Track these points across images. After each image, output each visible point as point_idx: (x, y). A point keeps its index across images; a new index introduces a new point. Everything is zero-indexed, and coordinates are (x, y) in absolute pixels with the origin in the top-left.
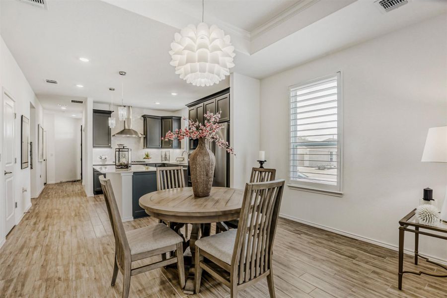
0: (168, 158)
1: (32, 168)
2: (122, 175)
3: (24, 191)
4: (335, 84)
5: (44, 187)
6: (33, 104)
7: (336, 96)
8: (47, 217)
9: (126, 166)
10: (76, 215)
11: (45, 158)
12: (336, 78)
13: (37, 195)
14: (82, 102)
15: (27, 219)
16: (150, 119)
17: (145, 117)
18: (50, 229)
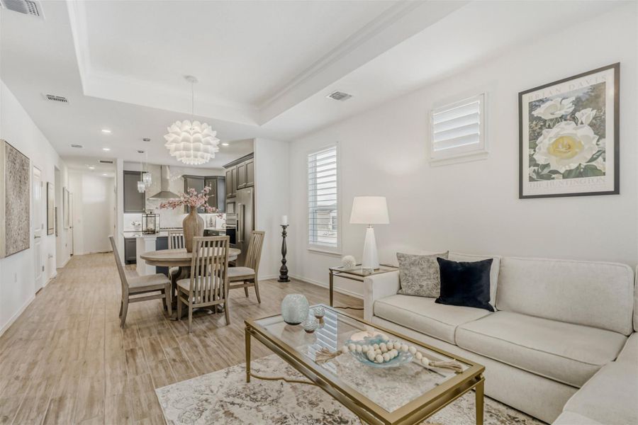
0: (214, 224)
1: (57, 236)
2: (145, 239)
3: (50, 256)
4: (334, 153)
5: (69, 258)
6: (58, 167)
7: (335, 164)
8: (72, 283)
9: (154, 232)
10: (102, 280)
11: (71, 225)
12: (335, 147)
13: (63, 264)
14: (112, 162)
15: (53, 283)
16: (191, 180)
17: (185, 177)
18: (76, 289)
